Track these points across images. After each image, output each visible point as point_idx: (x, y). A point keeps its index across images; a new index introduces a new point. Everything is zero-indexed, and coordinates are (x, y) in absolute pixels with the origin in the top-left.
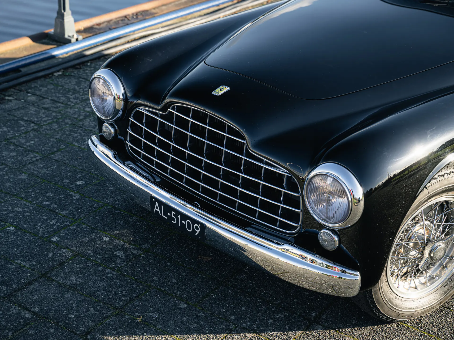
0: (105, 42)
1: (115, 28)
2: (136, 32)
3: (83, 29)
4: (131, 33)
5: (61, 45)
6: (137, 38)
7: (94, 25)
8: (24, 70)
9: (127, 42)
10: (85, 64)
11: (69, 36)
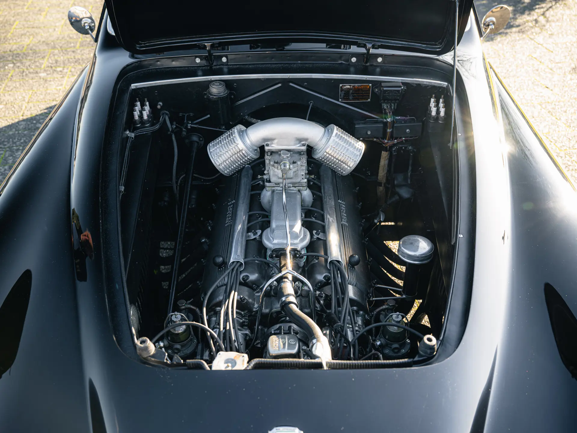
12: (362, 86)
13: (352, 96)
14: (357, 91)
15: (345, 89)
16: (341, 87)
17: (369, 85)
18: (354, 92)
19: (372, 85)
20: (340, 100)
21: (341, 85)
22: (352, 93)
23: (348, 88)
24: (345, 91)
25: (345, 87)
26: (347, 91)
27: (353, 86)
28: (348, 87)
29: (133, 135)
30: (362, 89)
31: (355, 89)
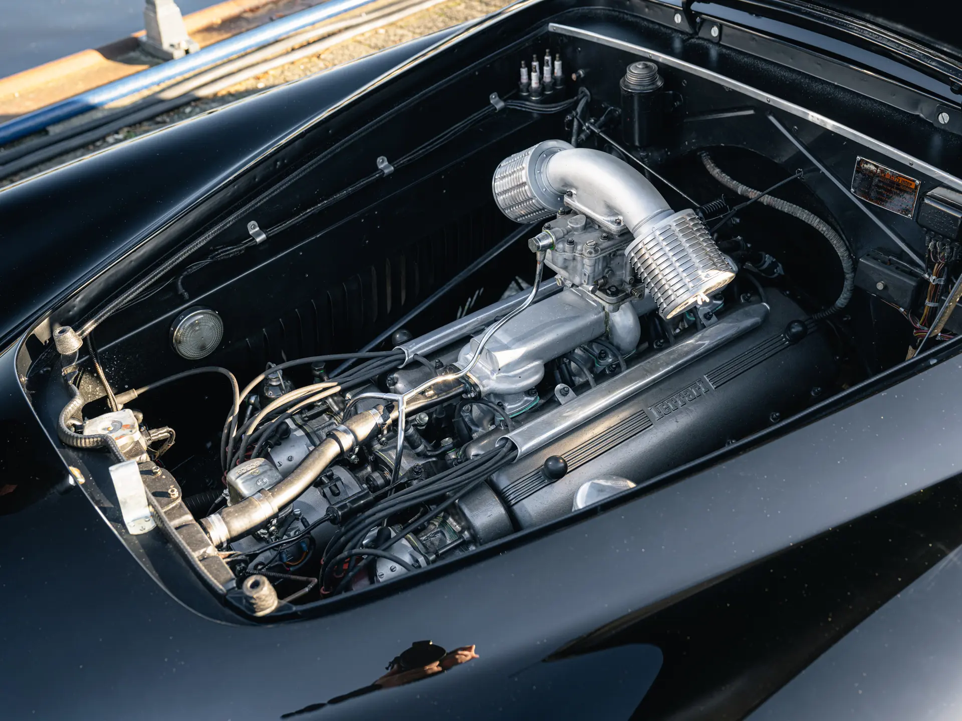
0: (249, 50)
1: (281, 17)
2: (317, 25)
3: (219, 21)
4: (308, 28)
5: (157, 64)
6: (311, 41)
7: (245, 12)
8: (55, 131)
9: (290, 49)
10: (181, 110)
11: (172, 46)
12: (901, 179)
13: (877, 191)
14: (888, 185)
15: (866, 169)
16: (859, 163)
17: (914, 181)
18: (881, 184)
19: (921, 185)
20: (852, 190)
21: (859, 158)
22: (877, 185)
23: (871, 172)
24: (864, 175)
25: (865, 166)
26: (869, 175)
27: (882, 171)
28: (873, 168)
29: (500, 105)
30: (898, 185)
31: (884, 177)
